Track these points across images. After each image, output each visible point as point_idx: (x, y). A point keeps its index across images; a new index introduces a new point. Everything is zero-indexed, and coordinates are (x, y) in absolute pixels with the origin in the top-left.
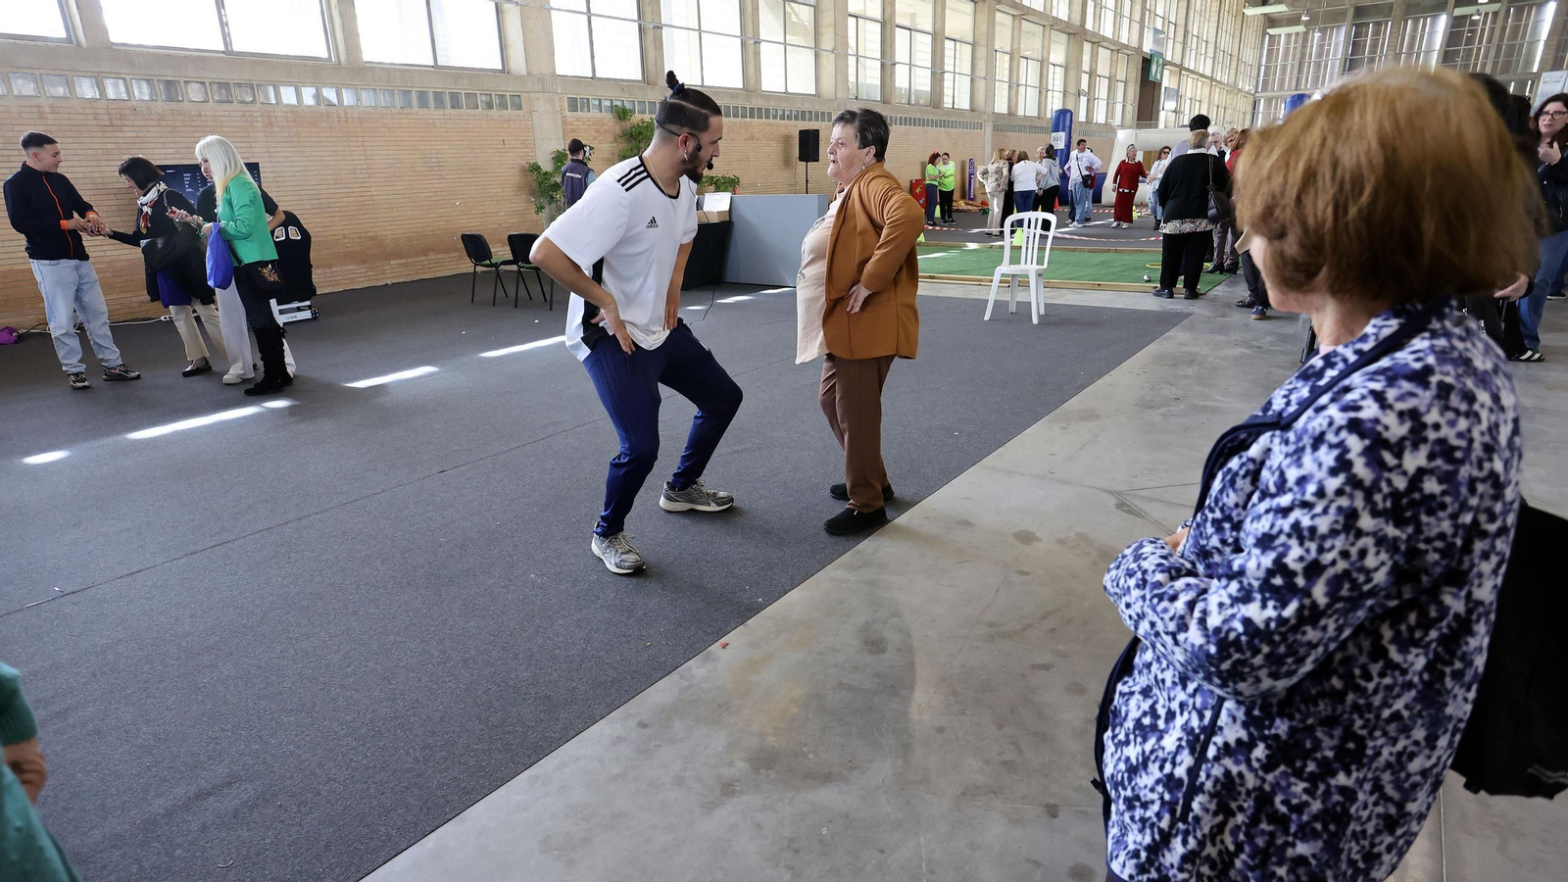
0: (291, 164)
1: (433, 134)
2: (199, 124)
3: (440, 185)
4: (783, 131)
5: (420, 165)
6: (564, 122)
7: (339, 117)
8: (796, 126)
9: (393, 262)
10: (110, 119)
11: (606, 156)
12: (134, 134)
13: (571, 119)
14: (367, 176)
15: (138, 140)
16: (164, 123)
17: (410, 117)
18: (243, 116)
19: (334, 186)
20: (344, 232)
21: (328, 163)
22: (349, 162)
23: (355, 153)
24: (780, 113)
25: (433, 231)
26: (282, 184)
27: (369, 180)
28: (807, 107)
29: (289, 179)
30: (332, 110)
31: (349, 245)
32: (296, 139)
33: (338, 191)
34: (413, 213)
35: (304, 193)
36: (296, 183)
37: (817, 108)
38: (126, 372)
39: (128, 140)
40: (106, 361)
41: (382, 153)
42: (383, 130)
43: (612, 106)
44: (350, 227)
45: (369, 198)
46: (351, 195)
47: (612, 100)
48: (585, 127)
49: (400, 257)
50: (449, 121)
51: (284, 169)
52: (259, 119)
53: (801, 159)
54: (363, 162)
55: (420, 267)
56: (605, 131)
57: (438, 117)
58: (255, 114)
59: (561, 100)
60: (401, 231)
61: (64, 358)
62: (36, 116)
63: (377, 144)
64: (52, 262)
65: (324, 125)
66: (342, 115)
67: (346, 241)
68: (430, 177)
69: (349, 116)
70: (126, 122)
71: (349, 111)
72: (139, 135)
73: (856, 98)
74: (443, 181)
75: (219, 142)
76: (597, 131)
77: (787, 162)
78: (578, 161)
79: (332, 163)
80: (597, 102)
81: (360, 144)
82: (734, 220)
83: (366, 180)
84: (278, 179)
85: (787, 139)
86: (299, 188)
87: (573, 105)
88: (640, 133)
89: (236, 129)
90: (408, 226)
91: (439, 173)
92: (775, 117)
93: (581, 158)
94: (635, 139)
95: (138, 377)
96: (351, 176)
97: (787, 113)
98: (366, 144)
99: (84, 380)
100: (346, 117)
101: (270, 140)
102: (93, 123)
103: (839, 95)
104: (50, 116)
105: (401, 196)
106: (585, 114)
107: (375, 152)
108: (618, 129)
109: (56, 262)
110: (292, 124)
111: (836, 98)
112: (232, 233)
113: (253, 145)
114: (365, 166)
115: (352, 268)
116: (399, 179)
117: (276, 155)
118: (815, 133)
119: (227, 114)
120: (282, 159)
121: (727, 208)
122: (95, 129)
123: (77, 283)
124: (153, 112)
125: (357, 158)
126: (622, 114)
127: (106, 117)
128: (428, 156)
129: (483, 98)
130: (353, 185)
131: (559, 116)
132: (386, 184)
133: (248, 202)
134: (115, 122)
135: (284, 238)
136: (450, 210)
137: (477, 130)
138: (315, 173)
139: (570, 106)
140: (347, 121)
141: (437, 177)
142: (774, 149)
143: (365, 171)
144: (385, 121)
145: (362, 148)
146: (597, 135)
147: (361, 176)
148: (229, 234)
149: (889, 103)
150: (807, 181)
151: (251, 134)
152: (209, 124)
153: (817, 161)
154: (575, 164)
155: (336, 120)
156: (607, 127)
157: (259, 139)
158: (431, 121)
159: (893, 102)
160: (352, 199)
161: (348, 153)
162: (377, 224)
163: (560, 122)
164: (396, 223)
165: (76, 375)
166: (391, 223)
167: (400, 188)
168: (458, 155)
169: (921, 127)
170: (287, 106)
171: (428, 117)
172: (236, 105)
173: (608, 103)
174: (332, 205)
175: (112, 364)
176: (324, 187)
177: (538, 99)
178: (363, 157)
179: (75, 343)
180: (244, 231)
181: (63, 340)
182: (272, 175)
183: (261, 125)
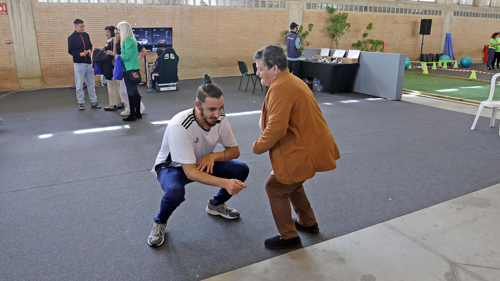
0: (187, 28)
1: (245, 17)
2: (157, 12)
3: (245, 38)
4: (413, 19)
5: (238, 30)
6: (303, 13)
7: (208, 10)
8: (421, 17)
9: (221, 68)
10: (128, 11)
11: (321, 29)
12: (135, 16)
13: (307, 12)
14: (216, 33)
15: (136, 18)
16: (145, 12)
17: (236, 10)
18: (173, 10)
19: (203, 37)
20: (204, 55)
21: (201, 28)
22: (210, 28)
23: (212, 24)
24: (413, 11)
25: (240, 57)
26: (183, 36)
27: (217, 35)
28: (428, 8)
29: (186, 34)
30: (206, 7)
31: (205, 60)
32: (191, 19)
33: (204, 39)
34: (233, 49)
35: (191, 39)
36: (188, 36)
37: (434, 8)
38: (97, 105)
39: (132, 18)
40: (92, 100)
41: (223, 24)
42: (225, 15)
43: (327, 7)
44: (207, 53)
45: (216, 42)
46: (209, 41)
47: (327, 4)
48: (313, 16)
49: (225, 67)
50: (252, 12)
51: (184, 30)
52: (178, 11)
53: (421, 33)
54: (215, 28)
55: (232, 71)
56: (322, 18)
57: (248, 11)
58: (177, 9)
59: (303, 4)
60: (226, 56)
61: (78, 98)
62: (105, 10)
63: (222, 21)
64: (79, 64)
65: (202, 13)
66: (210, 9)
67: (204, 59)
68: (241, 35)
69: (212, 10)
70: (132, 12)
71: (212, 8)
72: (136, 16)
73: (458, 4)
74: (247, 36)
75: (126, 24)
76: (318, 18)
77: (414, 34)
78: (293, 32)
79: (203, 28)
80: (320, 5)
81: (215, 21)
82: (360, 63)
83: (215, 35)
84: (182, 34)
85: (415, 23)
86: (189, 37)
87: (309, 6)
88: (338, 19)
89: (169, 15)
90: (230, 54)
91: (246, 33)
92: (410, 13)
93: (295, 31)
94: (335, 21)
95: (100, 108)
96: (210, 33)
97: (417, 11)
98: (217, 21)
99: (82, 107)
100: (211, 10)
101: (181, 18)
102: (122, 12)
103: (447, 3)
104: (109, 10)
105: (229, 42)
106: (314, 10)
107: (221, 24)
108: (328, 17)
109: (80, 64)
110: (190, 13)
111: (445, 4)
112: (123, 58)
113: (175, 20)
114: (215, 30)
115: (205, 69)
116: (228, 35)
117: (182, 24)
118: (430, 21)
119: (167, 9)
120: (184, 26)
121: (357, 57)
122: (122, 14)
123: (86, 72)
124: (142, 8)
125: (213, 26)
126: (331, 10)
127: (127, 10)
128: (242, 26)
129: (268, 3)
130: (209, 37)
131: (301, 10)
132: (223, 37)
133: (129, 47)
134: (129, 12)
135: (168, 58)
136: (248, 49)
137: (264, 16)
138: (196, 32)
139: (307, 6)
140: (211, 12)
141: (244, 35)
142: (408, 28)
143: (215, 32)
144: (226, 12)
145: (216, 23)
146: (318, 19)
147: (213, 33)
148: (122, 59)
149: (477, 6)
150: (422, 44)
151: (175, 16)
152: (161, 12)
153: (429, 34)
154: (292, 33)
155: (207, 11)
156: (323, 16)
157: (177, 19)
158: (245, 12)
159: (479, 6)
160: (209, 42)
161: (210, 24)
162: (217, 53)
163: (301, 13)
164: (225, 53)
165: (81, 104)
166: (223, 53)
167: (229, 39)
168: (255, 26)
169: (495, 19)
170: (189, 5)
171: (244, 10)
172: (171, 6)
173: (325, 5)
174: (201, 44)
175: (93, 102)
176: (199, 37)
177: (292, 3)
178: (216, 26)
179: (82, 93)
180: (127, 58)
181: (79, 91)
182: (180, 32)
183: (178, 13)
